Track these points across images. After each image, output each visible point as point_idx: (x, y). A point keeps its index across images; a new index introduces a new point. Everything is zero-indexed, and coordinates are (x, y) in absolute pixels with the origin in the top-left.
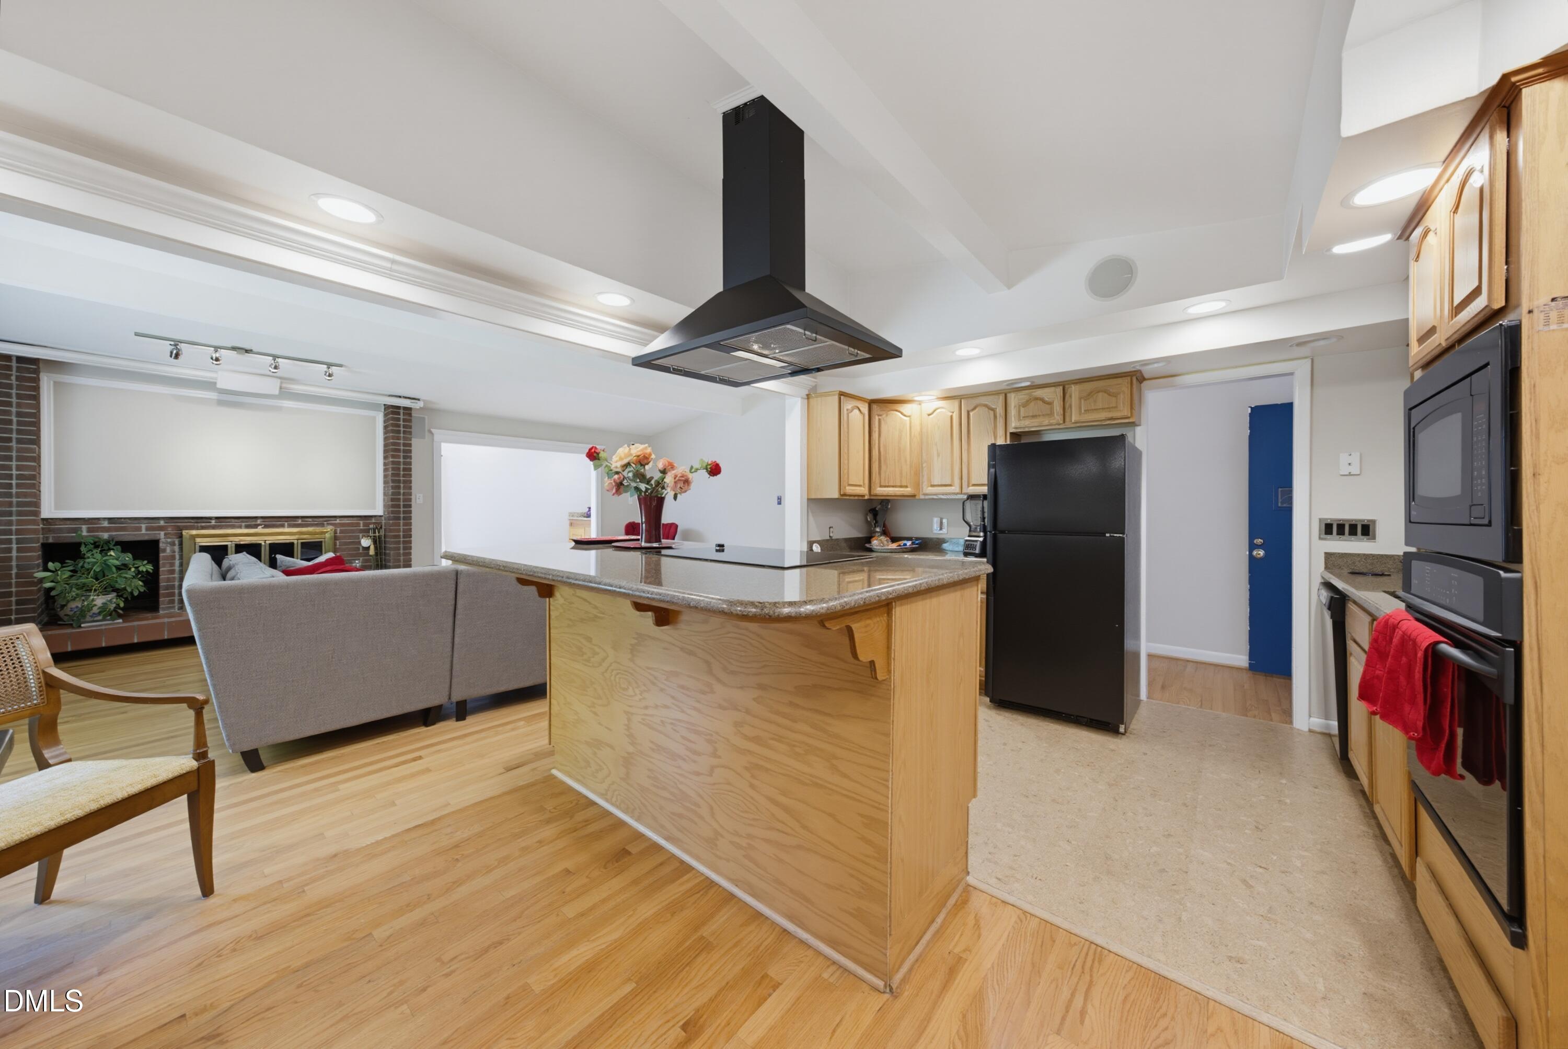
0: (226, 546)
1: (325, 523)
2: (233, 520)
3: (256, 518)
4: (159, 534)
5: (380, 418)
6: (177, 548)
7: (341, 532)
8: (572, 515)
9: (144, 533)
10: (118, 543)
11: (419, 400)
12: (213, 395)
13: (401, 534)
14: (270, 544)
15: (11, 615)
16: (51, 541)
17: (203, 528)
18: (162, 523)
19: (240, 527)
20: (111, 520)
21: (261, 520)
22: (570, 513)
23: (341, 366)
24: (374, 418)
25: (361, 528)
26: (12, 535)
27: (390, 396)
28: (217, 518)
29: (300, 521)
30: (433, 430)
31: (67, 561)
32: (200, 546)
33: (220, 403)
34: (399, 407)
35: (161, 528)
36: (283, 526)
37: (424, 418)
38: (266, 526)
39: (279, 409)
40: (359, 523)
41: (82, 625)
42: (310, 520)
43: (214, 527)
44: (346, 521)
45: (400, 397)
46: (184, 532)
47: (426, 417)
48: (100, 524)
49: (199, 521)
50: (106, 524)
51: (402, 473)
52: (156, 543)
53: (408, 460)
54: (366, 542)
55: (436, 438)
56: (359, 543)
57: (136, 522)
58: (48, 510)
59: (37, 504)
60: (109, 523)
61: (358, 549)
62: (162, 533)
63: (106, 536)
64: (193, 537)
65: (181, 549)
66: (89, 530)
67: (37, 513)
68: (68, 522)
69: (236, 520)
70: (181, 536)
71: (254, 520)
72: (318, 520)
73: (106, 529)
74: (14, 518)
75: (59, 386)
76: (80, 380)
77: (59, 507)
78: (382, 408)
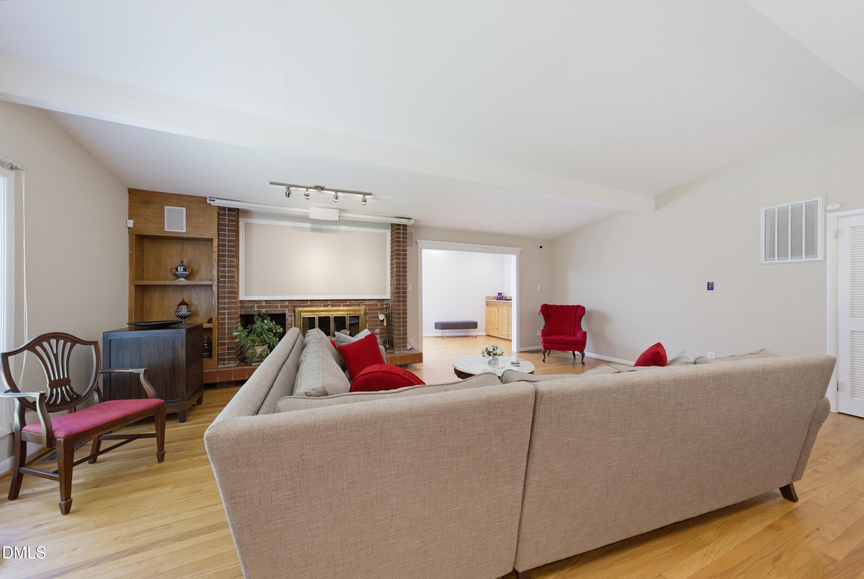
0: (314, 318)
1: (361, 304)
2: (317, 302)
3: (328, 300)
4: (286, 310)
5: (388, 233)
6: (293, 318)
7: (369, 310)
8: (488, 298)
9: (279, 310)
10: (269, 315)
11: (411, 219)
13: (401, 312)
14: (335, 317)
15: (225, 356)
16: (243, 313)
17: (304, 307)
18: (287, 303)
19: (321, 306)
20: (266, 301)
21: (330, 302)
22: (487, 297)
23: (371, 194)
24: (385, 234)
25: (379, 307)
26: (226, 310)
27: (395, 218)
28: (310, 300)
29: (348, 303)
30: (418, 241)
31: (249, 325)
32: (303, 318)
33: (313, 230)
34: (399, 225)
35: (287, 307)
36: (340, 306)
37: (413, 233)
38: (333, 306)
39: (338, 231)
40: (377, 304)
41: (253, 364)
42: (353, 302)
43: (309, 306)
44: (371, 303)
45: (401, 218)
46: (296, 309)
47: (414, 232)
48: (261, 304)
49: (303, 302)
50: (264, 304)
51: (401, 270)
52: (284, 315)
53: (405, 261)
54: (381, 317)
55: (420, 245)
56: (378, 317)
57: (276, 303)
58: (242, 297)
59: (237, 293)
60: (266, 303)
61: (377, 321)
62: (287, 309)
63: (264, 310)
64: (300, 312)
65: (295, 319)
66: (258, 307)
67: (237, 298)
68: (250, 303)
69: (319, 302)
70: (295, 312)
71: (327, 302)
72: (356, 302)
73: (264, 307)
74: (227, 300)
75: (247, 225)
76: (254, 221)
77: (246, 294)
78: (390, 227)
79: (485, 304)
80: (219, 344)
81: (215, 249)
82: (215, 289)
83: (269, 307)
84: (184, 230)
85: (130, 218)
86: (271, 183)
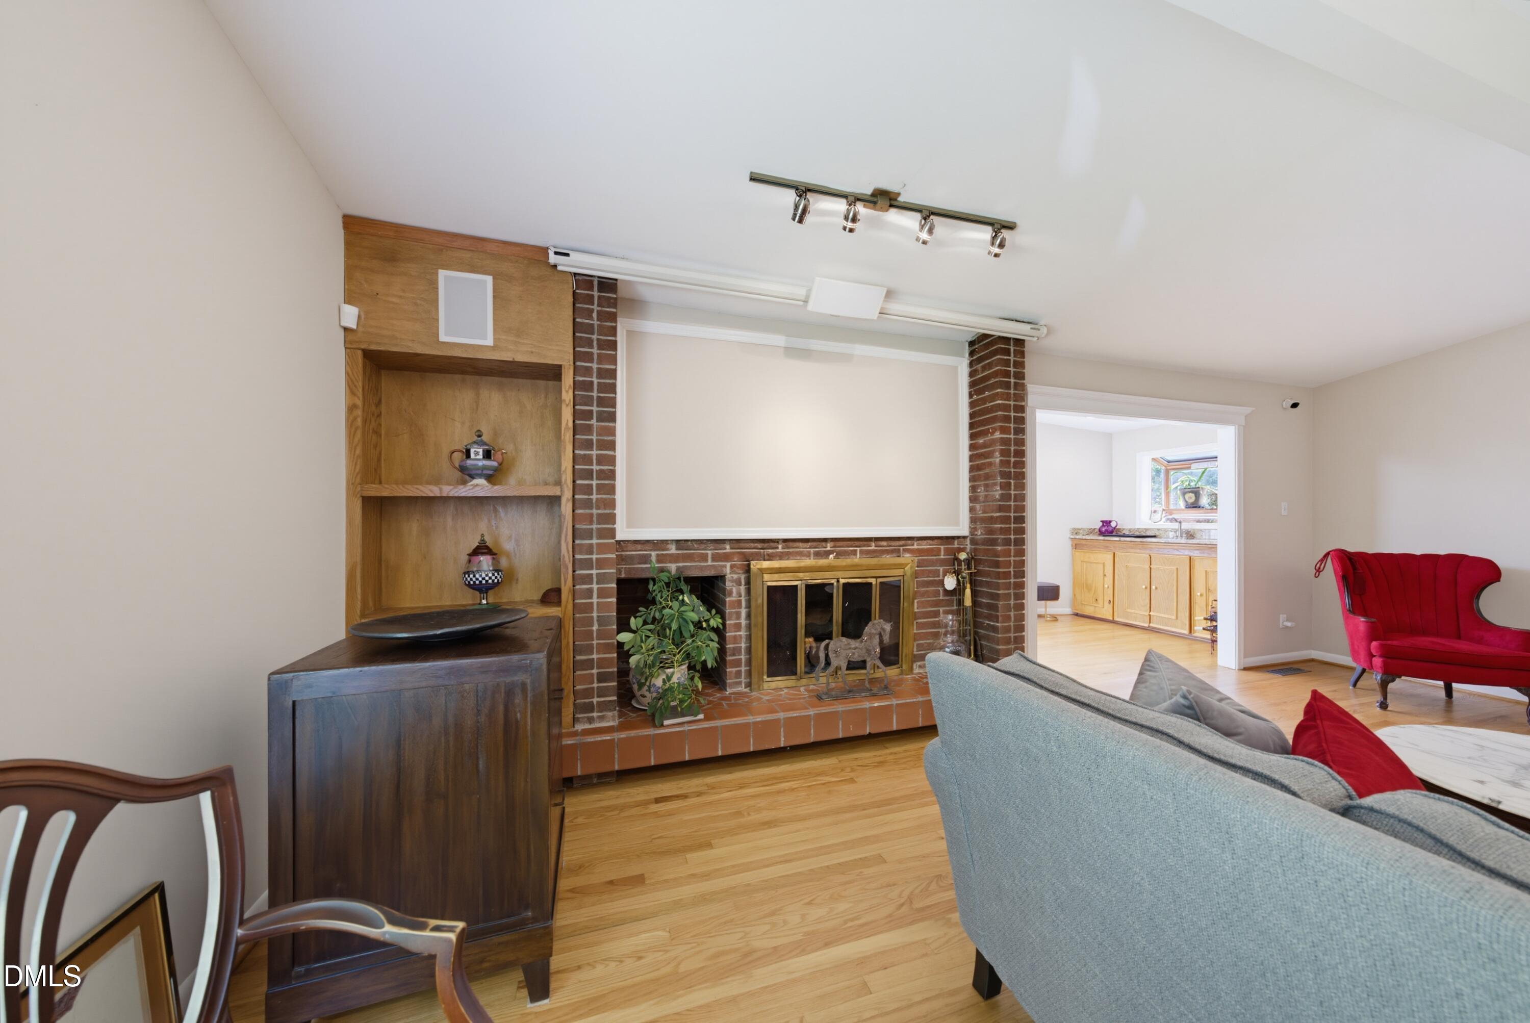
0: (796, 586)
1: (901, 548)
2: (801, 544)
3: (825, 540)
4: (725, 566)
5: (963, 366)
6: (743, 588)
7: (920, 564)
8: (1076, 531)
9: (706, 567)
10: (688, 580)
11: (1037, 324)
12: (779, 340)
13: (1012, 569)
14: (844, 584)
15: (593, 698)
16: (623, 576)
17: (770, 558)
18: (728, 549)
19: (808, 555)
20: (679, 543)
21: (832, 544)
22: (1075, 529)
23: (1012, 226)
24: (955, 369)
25: (942, 557)
26: (592, 568)
28: (785, 541)
29: (873, 547)
30: (1029, 387)
31: (641, 609)
32: (769, 587)
33: (790, 352)
34: (1006, 340)
35: (726, 557)
36: (854, 554)
38: (839, 555)
40: (939, 549)
41: (666, 722)
42: (884, 543)
43: (781, 557)
44: (925, 546)
45: (1012, 321)
46: (755, 565)
48: (663, 550)
49: (766, 545)
50: (673, 550)
51: (1013, 460)
52: (721, 581)
53: (1020, 436)
54: (950, 582)
55: (1031, 400)
56: (942, 583)
57: (703, 546)
58: (622, 530)
59: (611, 518)
60: (677, 549)
61: (938, 593)
62: (728, 565)
63: (675, 568)
64: (762, 571)
65: (748, 591)
66: (657, 559)
67: (612, 533)
68: (639, 547)
69: (805, 545)
70: (748, 570)
71: (824, 544)
72: (893, 543)
73: (674, 558)
74: (594, 541)
75: (632, 336)
76: (651, 324)
77: (630, 524)
78: (967, 350)
79: (1068, 545)
80: (576, 665)
81: (567, 396)
82: (566, 508)
83: (690, 558)
84: (489, 342)
85: (349, 300)
86: (755, 179)
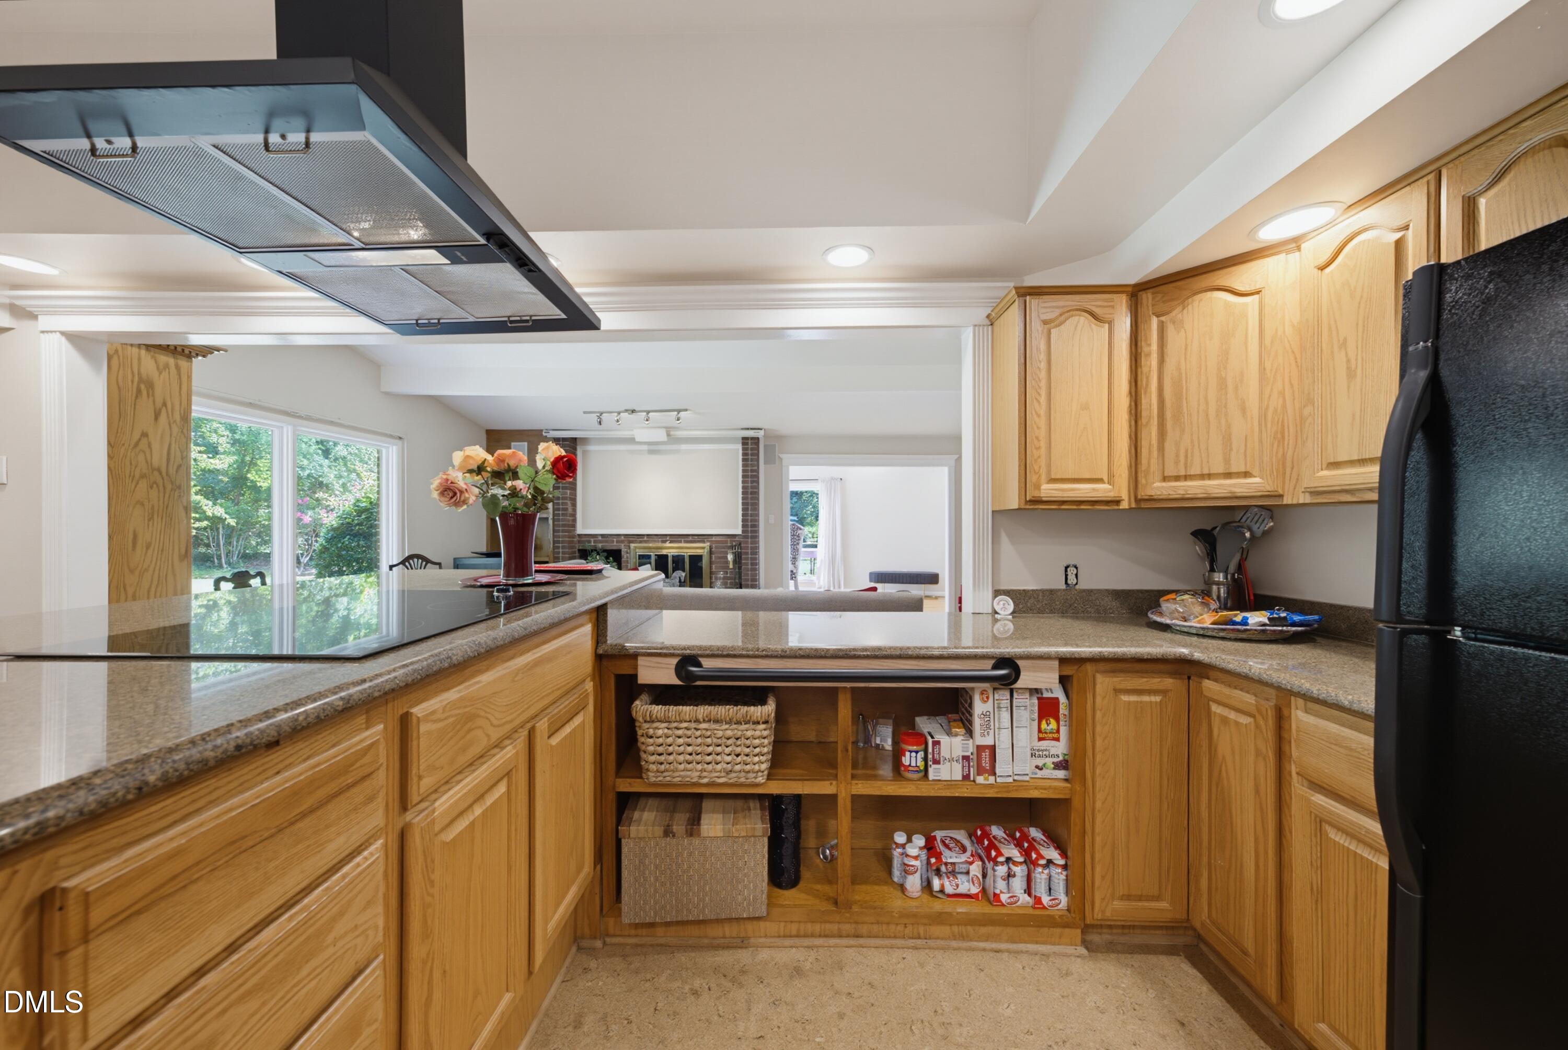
0: (651, 555)
1: (705, 540)
2: (654, 537)
3: (666, 535)
4: (621, 545)
5: (739, 447)
6: (629, 555)
7: (716, 547)
9: (615, 545)
10: (605, 551)
11: (761, 429)
13: (750, 551)
16: (580, 546)
17: (641, 542)
18: (622, 538)
19: (658, 542)
20: (603, 536)
21: (669, 537)
23: (686, 410)
25: (727, 544)
27: (742, 429)
28: (648, 535)
29: (690, 538)
30: (781, 456)
32: (639, 555)
33: (651, 452)
34: (746, 438)
35: (622, 542)
36: (680, 542)
37: (774, 445)
38: (671, 542)
40: (725, 540)
42: (695, 537)
43: (645, 542)
44: (718, 539)
45: (748, 429)
46: (632, 545)
47: (777, 444)
48: (597, 538)
49: (639, 537)
50: (600, 538)
51: (750, 496)
52: (619, 551)
54: (730, 557)
55: (785, 462)
56: (726, 557)
57: (611, 537)
58: (580, 530)
59: (574, 526)
61: (725, 562)
62: (623, 544)
63: (600, 545)
64: (636, 547)
66: (595, 542)
67: (574, 531)
68: (587, 536)
69: (656, 537)
70: (630, 547)
71: (666, 537)
72: (699, 537)
73: (601, 542)
74: (561, 534)
75: (584, 452)
76: (591, 448)
77: (584, 527)
78: (741, 441)
82: (551, 522)
83: (606, 542)
86: (585, 413)
